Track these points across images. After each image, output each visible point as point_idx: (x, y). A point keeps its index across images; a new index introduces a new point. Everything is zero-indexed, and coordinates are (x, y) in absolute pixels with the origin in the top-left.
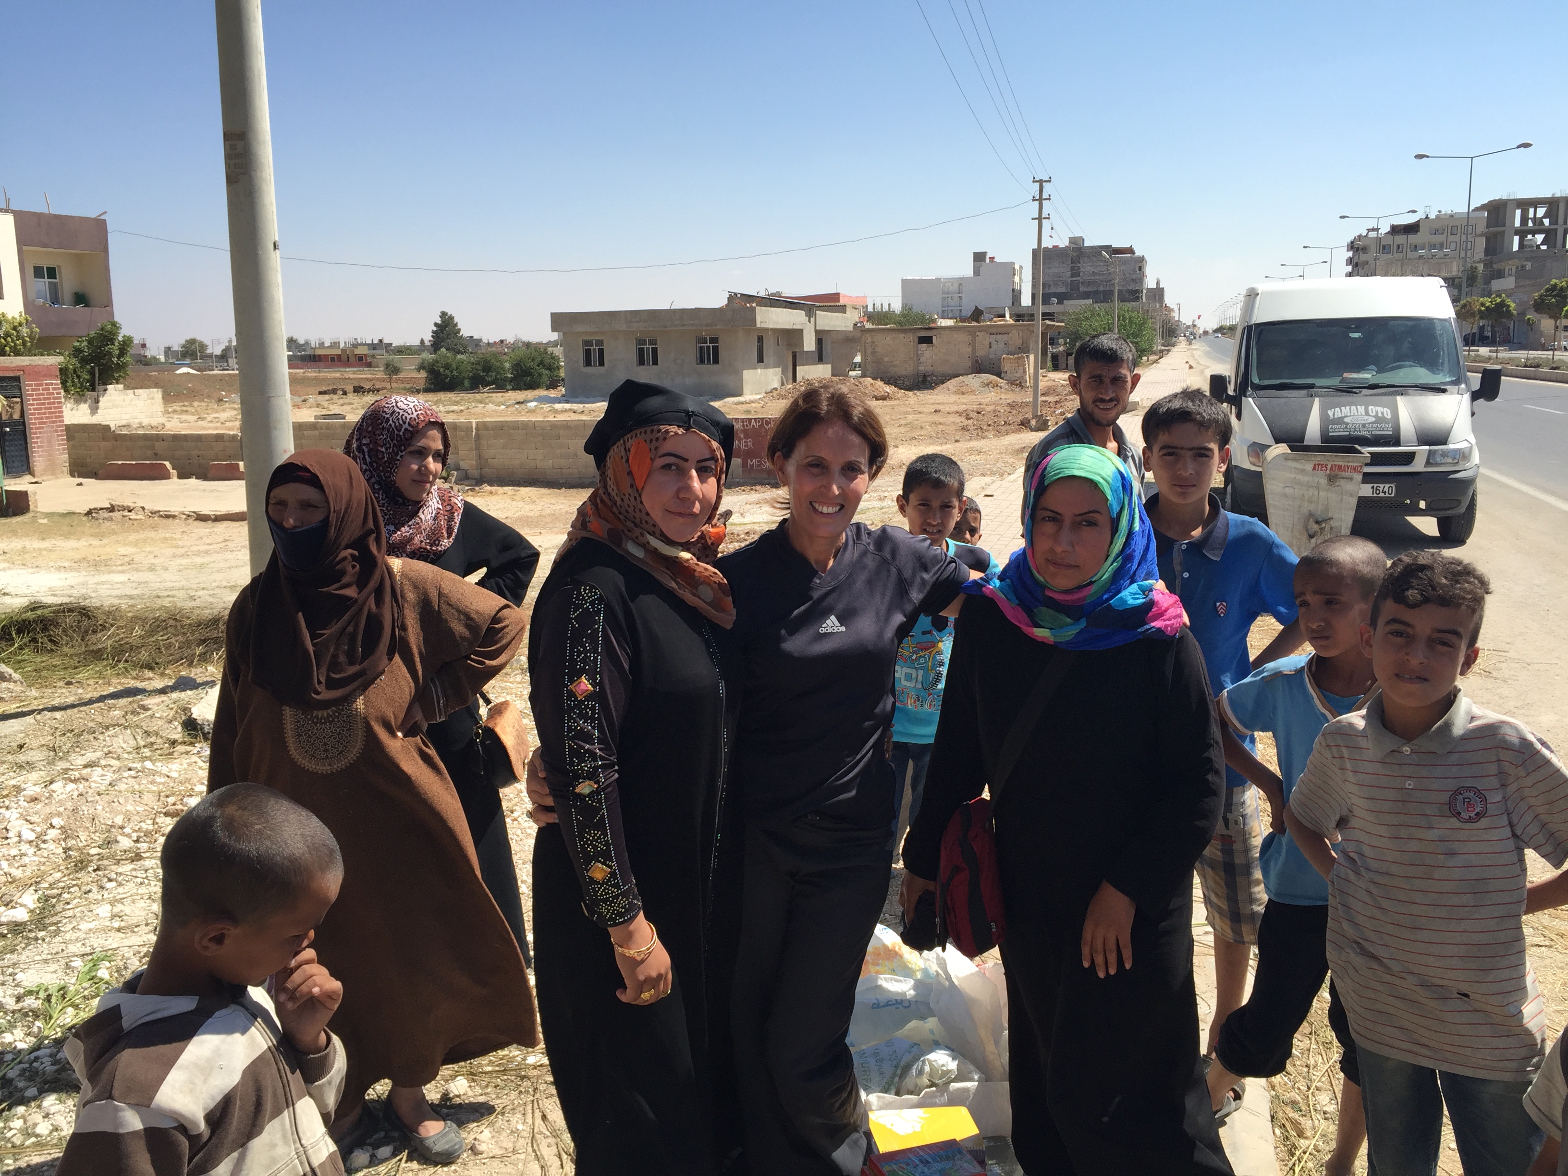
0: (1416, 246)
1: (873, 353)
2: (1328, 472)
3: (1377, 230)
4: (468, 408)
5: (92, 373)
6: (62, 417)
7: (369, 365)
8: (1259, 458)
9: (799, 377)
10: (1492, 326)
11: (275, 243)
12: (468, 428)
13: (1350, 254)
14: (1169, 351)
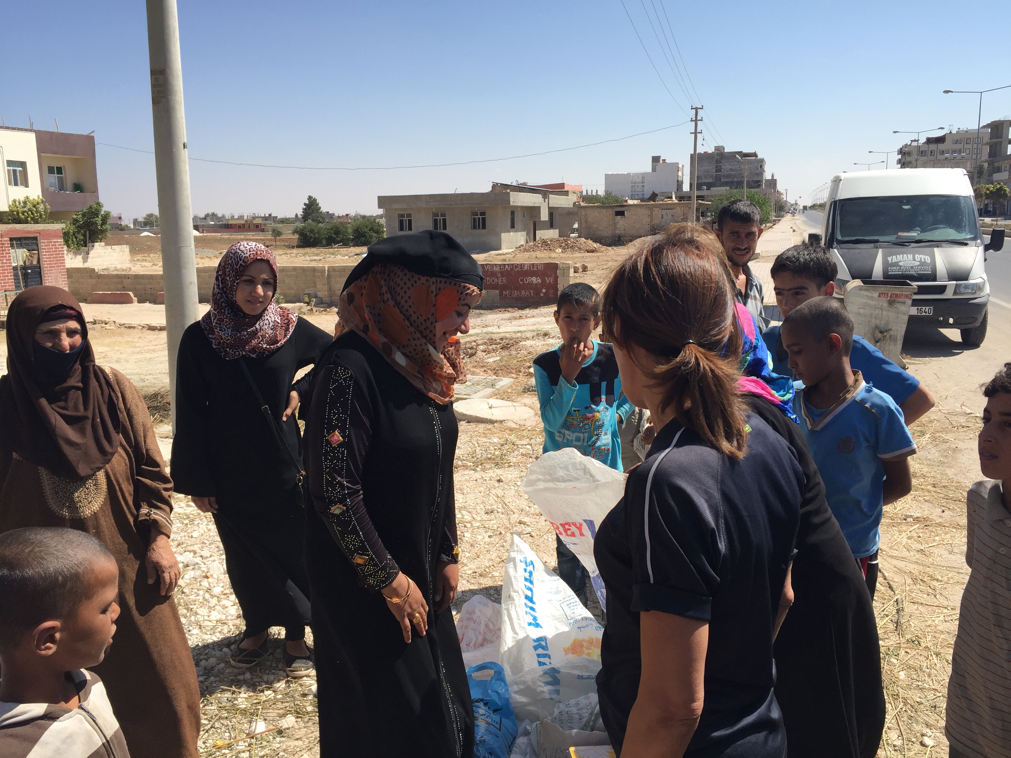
0: (943, 152)
1: (586, 222)
2: (889, 298)
3: (918, 141)
4: (324, 258)
5: (85, 236)
6: (64, 263)
7: (263, 230)
8: (841, 289)
9: (537, 238)
10: (993, 204)
11: (184, 144)
12: (322, 270)
13: (900, 157)
14: (779, 220)
